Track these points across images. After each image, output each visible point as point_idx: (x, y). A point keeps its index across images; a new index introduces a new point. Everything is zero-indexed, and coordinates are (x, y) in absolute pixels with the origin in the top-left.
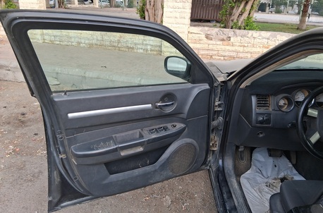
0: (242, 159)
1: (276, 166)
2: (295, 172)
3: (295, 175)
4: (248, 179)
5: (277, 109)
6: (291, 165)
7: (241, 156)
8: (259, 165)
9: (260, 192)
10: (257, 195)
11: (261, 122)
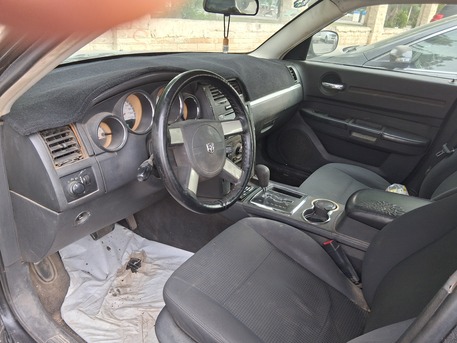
0: (46, 275)
1: (109, 248)
2: (141, 239)
3: (144, 246)
4: (76, 306)
5: (98, 150)
6: (130, 233)
7: (42, 270)
8: (79, 264)
9: (111, 315)
10: (107, 326)
11: (77, 194)
